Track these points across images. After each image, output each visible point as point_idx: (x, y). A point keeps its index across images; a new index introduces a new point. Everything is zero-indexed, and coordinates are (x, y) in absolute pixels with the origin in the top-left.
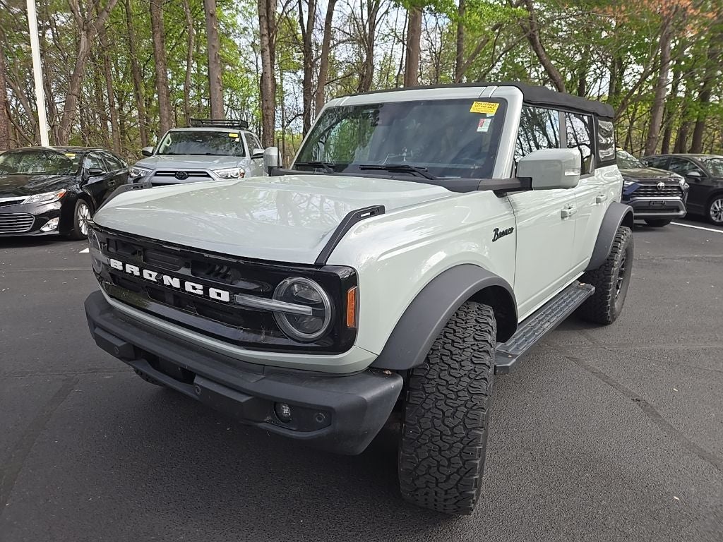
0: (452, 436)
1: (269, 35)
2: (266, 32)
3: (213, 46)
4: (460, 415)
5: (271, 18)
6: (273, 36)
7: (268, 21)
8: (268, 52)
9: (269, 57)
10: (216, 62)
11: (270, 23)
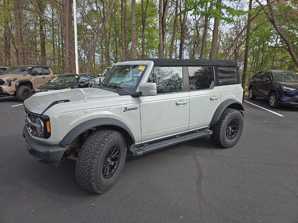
0: (86, 165)
1: (163, 28)
2: (161, 27)
3: (134, 36)
4: (89, 160)
5: (164, 22)
6: (164, 29)
7: (162, 23)
8: (162, 35)
9: (162, 37)
10: (134, 42)
11: (164, 24)
